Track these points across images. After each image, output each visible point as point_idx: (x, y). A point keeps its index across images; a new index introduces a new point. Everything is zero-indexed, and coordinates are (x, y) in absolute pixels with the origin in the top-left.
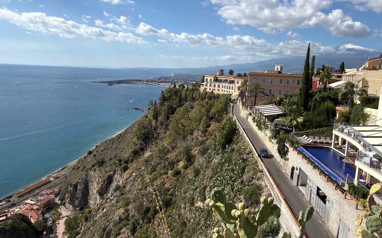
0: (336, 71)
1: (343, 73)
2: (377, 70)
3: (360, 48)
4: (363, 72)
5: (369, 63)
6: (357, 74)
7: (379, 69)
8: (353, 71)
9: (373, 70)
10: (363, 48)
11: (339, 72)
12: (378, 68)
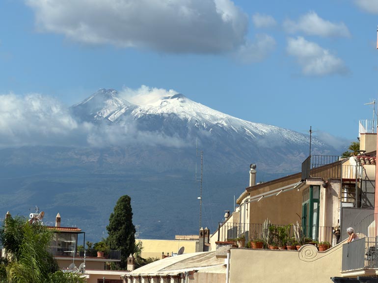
0: (92, 253)
1: (130, 267)
2: (295, 248)
3: (207, 118)
4: (226, 261)
5: (254, 205)
6: (201, 270)
7: (302, 243)
8: (181, 252)
9: (276, 248)
10: (220, 117)
11: (106, 255)
12: (297, 236)
